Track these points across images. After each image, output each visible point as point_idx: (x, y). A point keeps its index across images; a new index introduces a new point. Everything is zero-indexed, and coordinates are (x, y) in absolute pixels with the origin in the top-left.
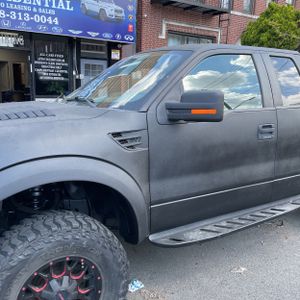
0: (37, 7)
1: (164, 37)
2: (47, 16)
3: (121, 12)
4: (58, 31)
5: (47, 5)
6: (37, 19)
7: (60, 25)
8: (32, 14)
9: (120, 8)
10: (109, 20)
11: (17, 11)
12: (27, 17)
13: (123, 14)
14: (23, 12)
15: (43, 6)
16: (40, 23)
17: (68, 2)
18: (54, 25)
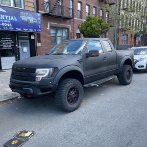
0: (3, 20)
1: (49, 29)
2: (7, 23)
3: (36, 20)
4: (12, 29)
5: (7, 19)
6: (3, 24)
10: (31, 24)
15: (5, 19)
16: (5, 26)
17: (15, 17)
18: (10, 27)
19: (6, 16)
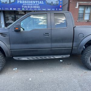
0: (34, 4)
1: (77, 7)
2: (37, 6)
3: (58, 2)
4: (39, 10)
5: (37, 3)
6: (34, 7)
7: (40, 8)
8: (33, 6)
9: (57, 1)
10: (54, 5)
11: (29, 6)
12: (32, 7)
13: (58, 3)
14: (31, 6)
15: (36, 4)
16: (35, 8)
17: (42, 1)
18: (38, 8)
19: (37, 1)
